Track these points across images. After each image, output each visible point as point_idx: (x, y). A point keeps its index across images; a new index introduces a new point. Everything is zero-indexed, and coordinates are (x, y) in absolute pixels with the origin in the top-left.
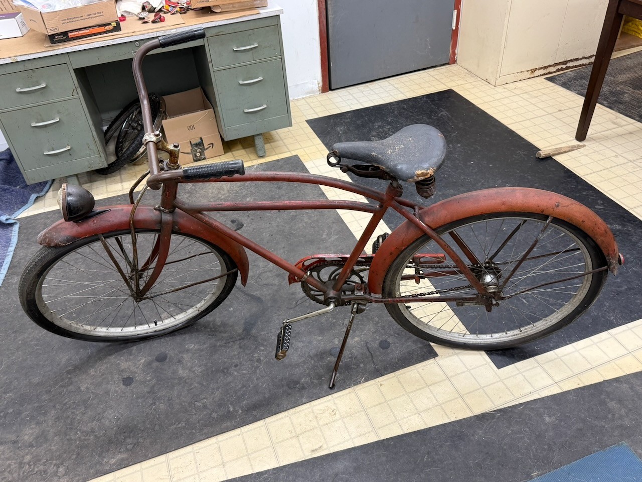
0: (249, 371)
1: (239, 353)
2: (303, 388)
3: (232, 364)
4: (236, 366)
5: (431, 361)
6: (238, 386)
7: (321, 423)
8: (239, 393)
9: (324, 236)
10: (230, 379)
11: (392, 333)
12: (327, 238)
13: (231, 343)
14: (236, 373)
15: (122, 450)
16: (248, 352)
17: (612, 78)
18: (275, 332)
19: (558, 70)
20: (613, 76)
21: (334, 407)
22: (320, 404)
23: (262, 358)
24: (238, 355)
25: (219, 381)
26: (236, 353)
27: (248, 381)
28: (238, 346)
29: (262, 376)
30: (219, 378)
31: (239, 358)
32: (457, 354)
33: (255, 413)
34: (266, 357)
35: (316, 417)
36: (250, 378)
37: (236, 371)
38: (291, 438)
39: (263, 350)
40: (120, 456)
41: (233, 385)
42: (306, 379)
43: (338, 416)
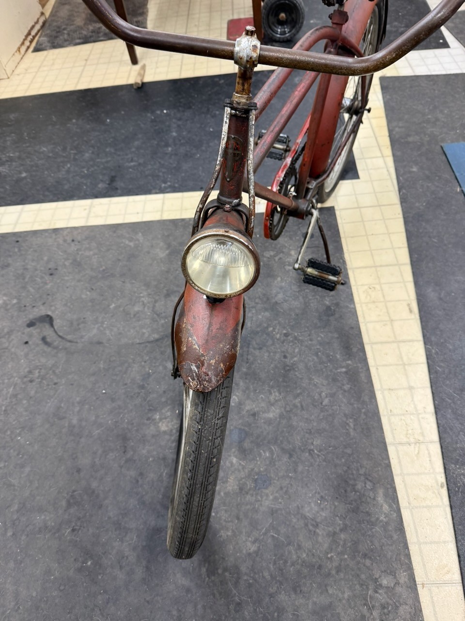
0: (298, 346)
1: (268, 351)
2: (337, 305)
3: (281, 360)
4: (285, 357)
5: (337, 213)
6: (314, 359)
7: (382, 299)
8: (324, 359)
9: (132, 244)
10: (301, 366)
11: (296, 228)
12: (137, 242)
13: (249, 357)
14: (295, 359)
15: (371, 494)
16: (270, 342)
17: (74, 26)
18: (253, 313)
19: (31, 42)
20: (72, 25)
21: (366, 287)
22: (359, 296)
23: (285, 332)
24: (270, 353)
25: (301, 377)
26: (266, 354)
27: (310, 349)
28: (258, 351)
29: (309, 335)
30: (295, 375)
31: (275, 353)
32: (336, 196)
33: (355, 350)
34: (284, 328)
35: (374, 302)
36: (306, 346)
37: (292, 358)
38: (392, 326)
39: (274, 329)
40: (380, 499)
41: (311, 364)
42: (327, 300)
43: (378, 287)
